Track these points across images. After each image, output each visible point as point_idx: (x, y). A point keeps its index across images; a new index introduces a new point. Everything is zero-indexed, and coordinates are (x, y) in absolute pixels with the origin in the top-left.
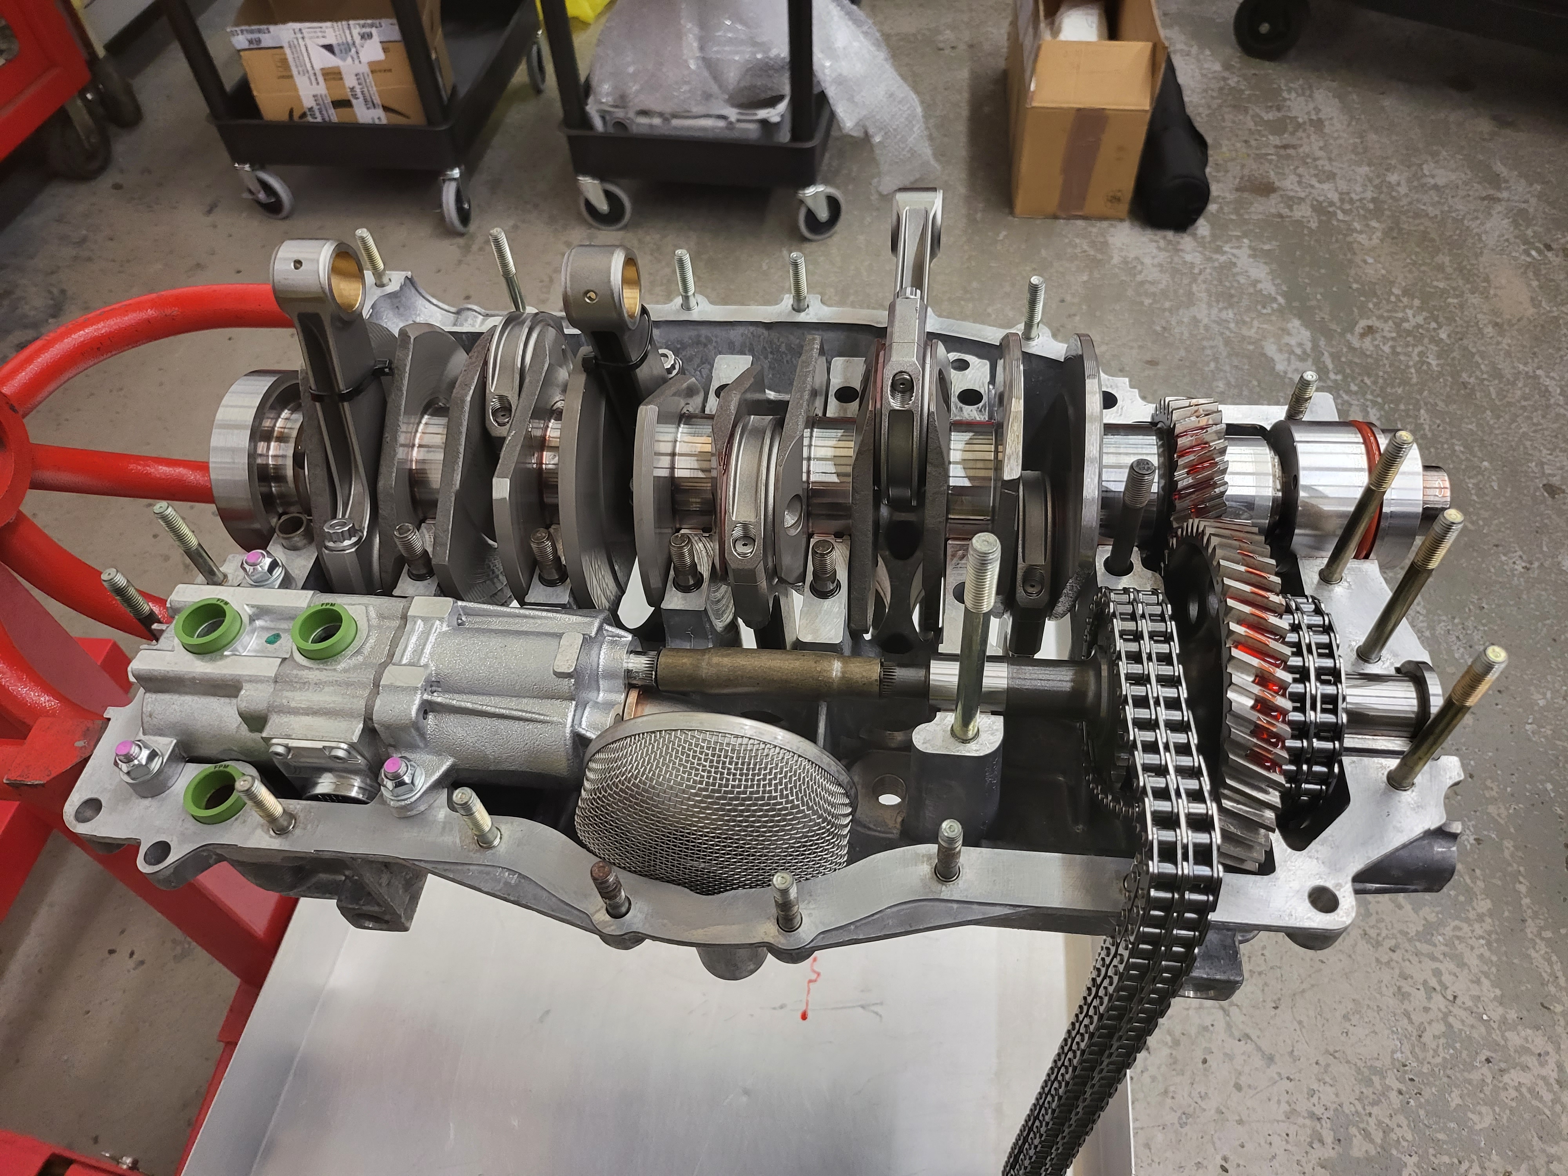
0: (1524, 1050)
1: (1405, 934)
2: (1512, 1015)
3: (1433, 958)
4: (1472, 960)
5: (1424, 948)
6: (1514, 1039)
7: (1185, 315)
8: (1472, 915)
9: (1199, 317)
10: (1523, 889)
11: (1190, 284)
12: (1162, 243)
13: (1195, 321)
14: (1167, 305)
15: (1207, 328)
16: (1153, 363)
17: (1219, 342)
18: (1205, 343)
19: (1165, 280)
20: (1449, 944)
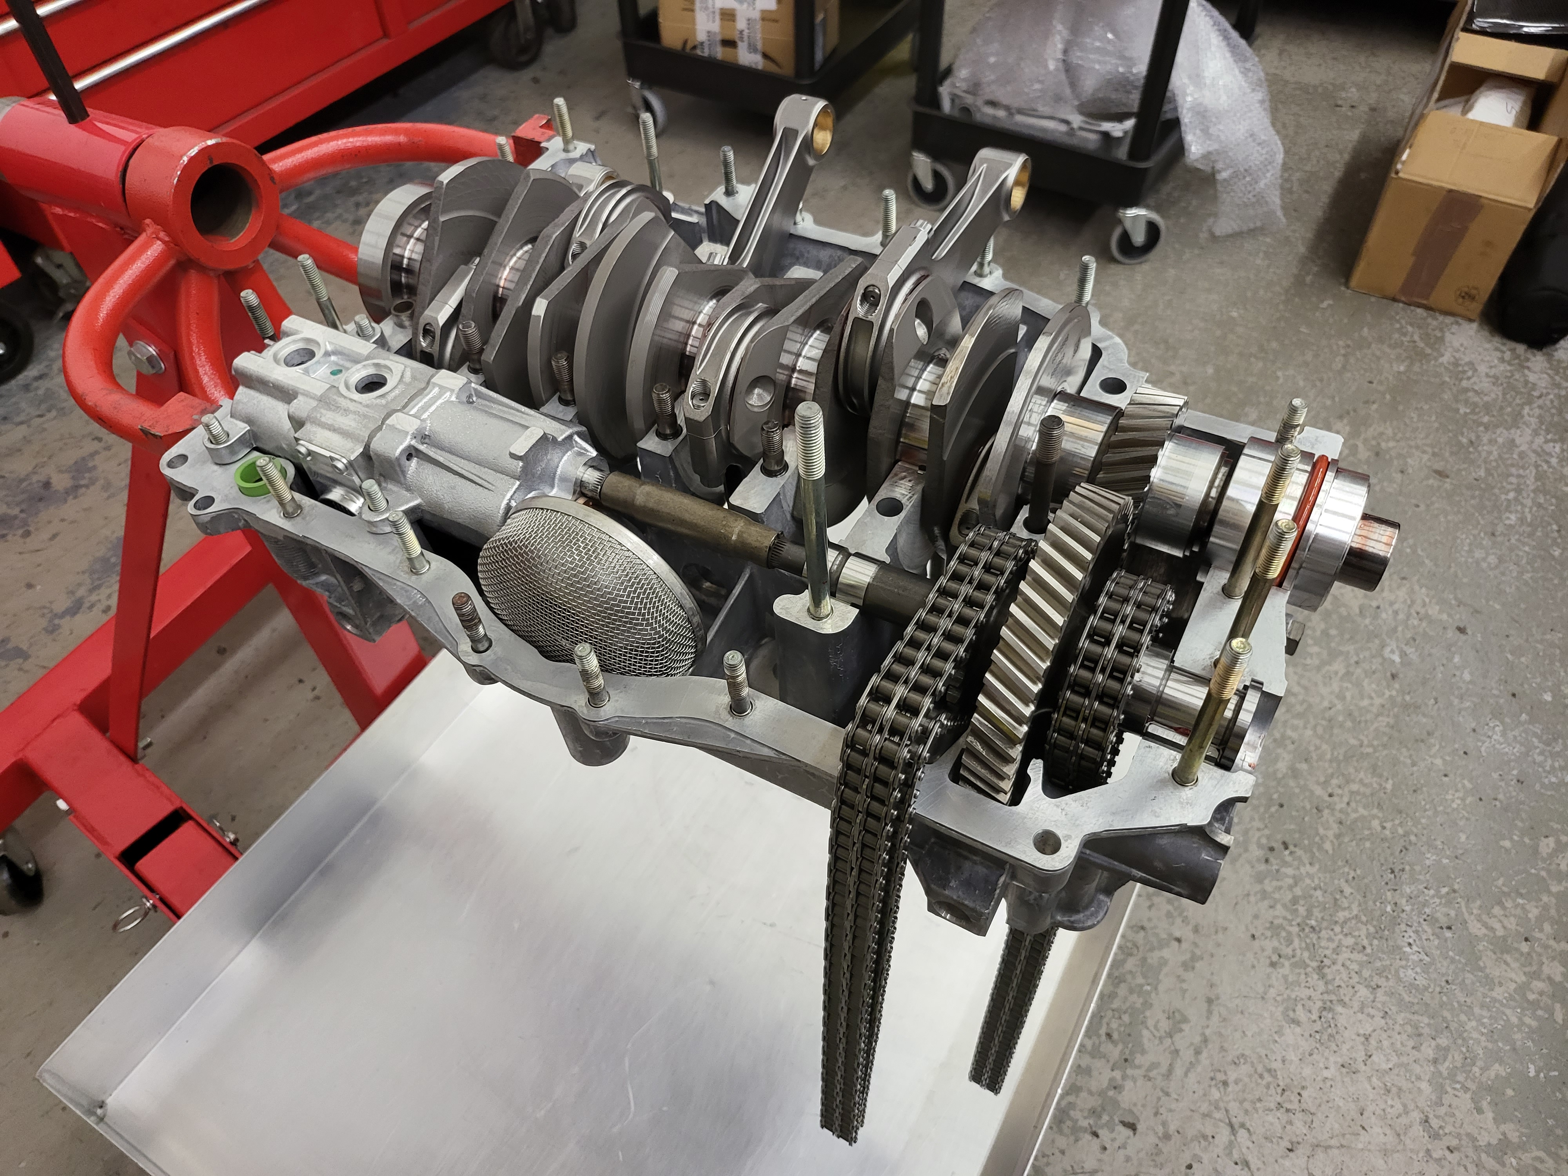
1: (1473, 1139)
5: (1489, 1162)
7: (1502, 436)
9: (1518, 441)
11: (1522, 406)
12: (1508, 355)
13: (1512, 443)
14: (1486, 419)
15: (1522, 455)
16: (1442, 474)
17: (1531, 473)
18: (1513, 470)
19: (1496, 393)
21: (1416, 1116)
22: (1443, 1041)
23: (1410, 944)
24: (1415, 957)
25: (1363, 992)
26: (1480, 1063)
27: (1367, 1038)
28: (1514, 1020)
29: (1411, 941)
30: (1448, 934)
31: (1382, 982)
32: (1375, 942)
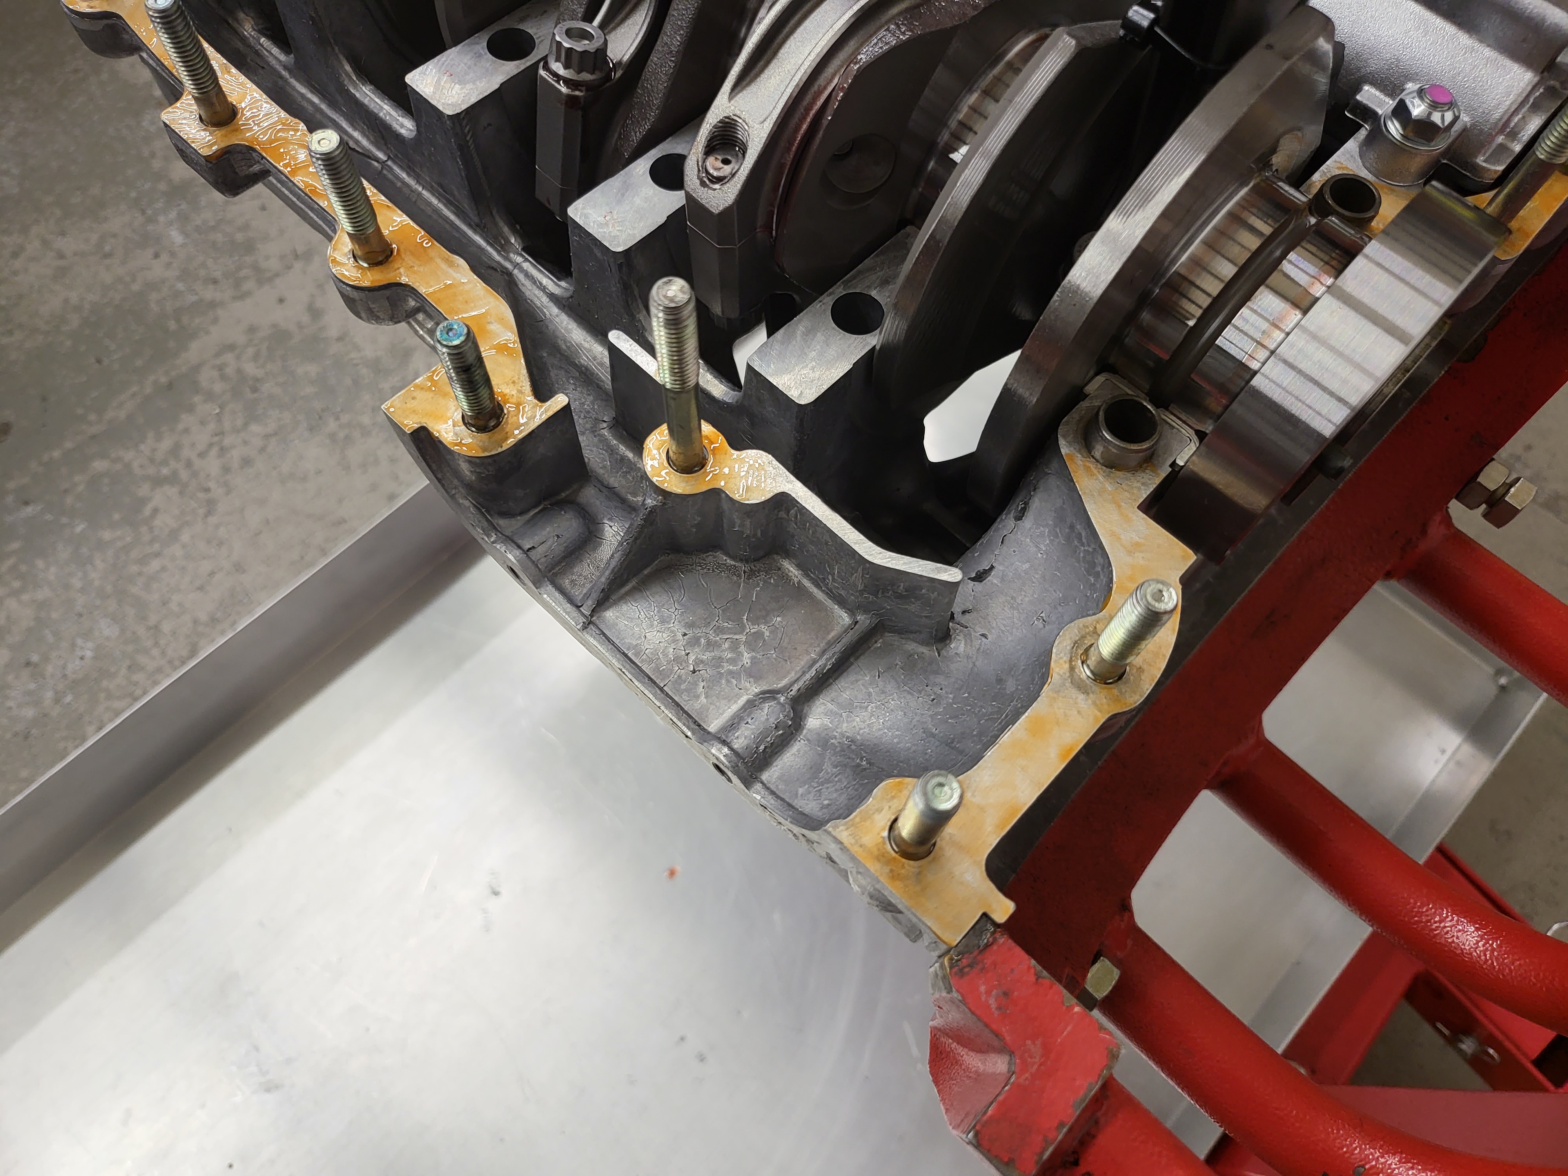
0: (223, 377)
1: (181, 493)
2: (197, 399)
3: (189, 464)
4: (166, 444)
5: (184, 475)
6: (218, 387)
8: (118, 466)
10: (56, 454)
20: (164, 463)
21: (213, 520)
22: (134, 569)
23: (82, 658)
24: (90, 645)
25: (166, 627)
26: (119, 544)
27: (201, 588)
28: (53, 570)
29: (78, 662)
30: (35, 658)
31: (141, 631)
32: (113, 670)
